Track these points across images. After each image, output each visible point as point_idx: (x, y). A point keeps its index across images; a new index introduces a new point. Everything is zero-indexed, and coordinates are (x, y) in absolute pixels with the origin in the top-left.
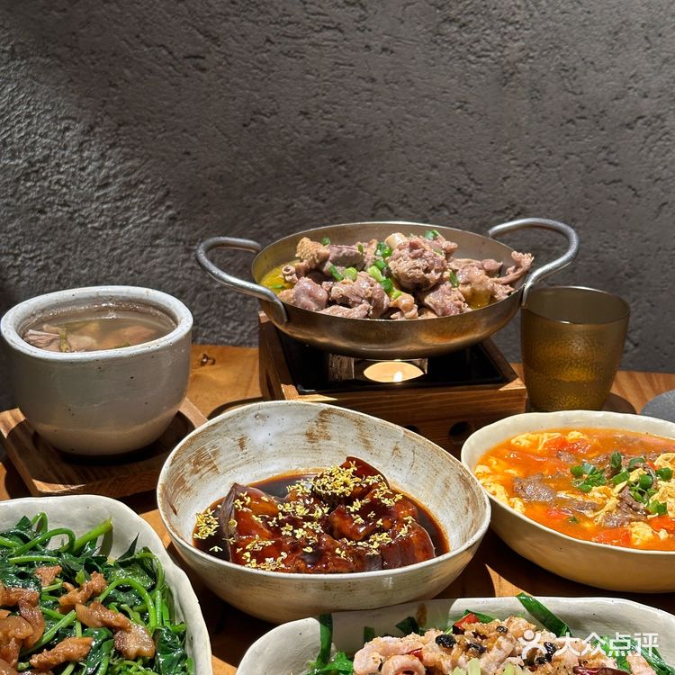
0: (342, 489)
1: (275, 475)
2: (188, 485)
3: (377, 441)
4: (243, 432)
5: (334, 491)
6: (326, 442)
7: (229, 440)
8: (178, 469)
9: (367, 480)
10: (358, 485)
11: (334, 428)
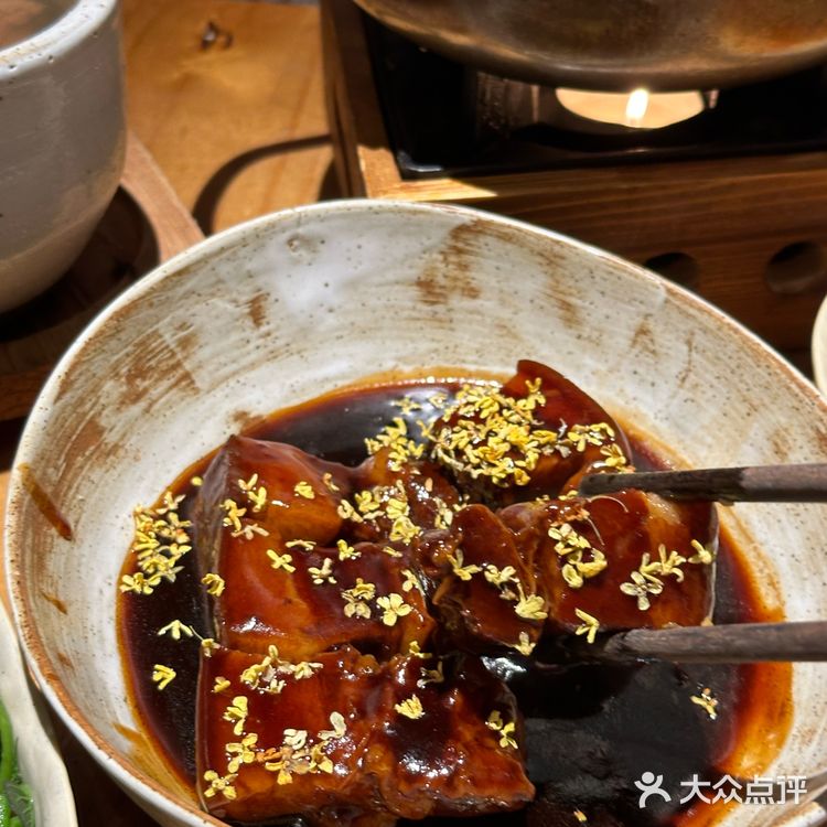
0: (507, 465)
1: (340, 383)
2: (110, 438)
3: (595, 309)
4: (260, 281)
5: (485, 471)
6: (467, 303)
7: (221, 304)
8: (81, 401)
9: (573, 437)
10: (548, 451)
11: (487, 269)
